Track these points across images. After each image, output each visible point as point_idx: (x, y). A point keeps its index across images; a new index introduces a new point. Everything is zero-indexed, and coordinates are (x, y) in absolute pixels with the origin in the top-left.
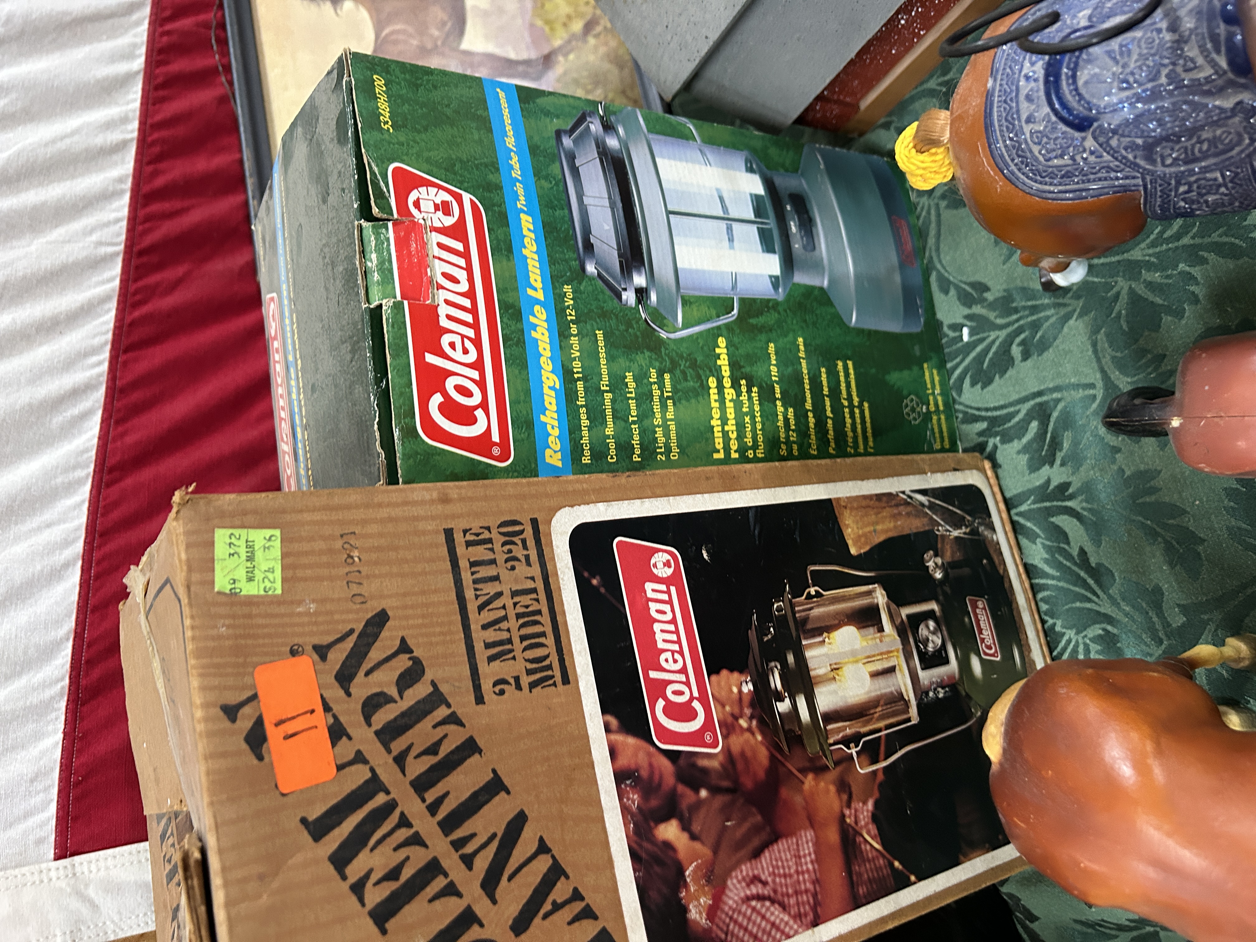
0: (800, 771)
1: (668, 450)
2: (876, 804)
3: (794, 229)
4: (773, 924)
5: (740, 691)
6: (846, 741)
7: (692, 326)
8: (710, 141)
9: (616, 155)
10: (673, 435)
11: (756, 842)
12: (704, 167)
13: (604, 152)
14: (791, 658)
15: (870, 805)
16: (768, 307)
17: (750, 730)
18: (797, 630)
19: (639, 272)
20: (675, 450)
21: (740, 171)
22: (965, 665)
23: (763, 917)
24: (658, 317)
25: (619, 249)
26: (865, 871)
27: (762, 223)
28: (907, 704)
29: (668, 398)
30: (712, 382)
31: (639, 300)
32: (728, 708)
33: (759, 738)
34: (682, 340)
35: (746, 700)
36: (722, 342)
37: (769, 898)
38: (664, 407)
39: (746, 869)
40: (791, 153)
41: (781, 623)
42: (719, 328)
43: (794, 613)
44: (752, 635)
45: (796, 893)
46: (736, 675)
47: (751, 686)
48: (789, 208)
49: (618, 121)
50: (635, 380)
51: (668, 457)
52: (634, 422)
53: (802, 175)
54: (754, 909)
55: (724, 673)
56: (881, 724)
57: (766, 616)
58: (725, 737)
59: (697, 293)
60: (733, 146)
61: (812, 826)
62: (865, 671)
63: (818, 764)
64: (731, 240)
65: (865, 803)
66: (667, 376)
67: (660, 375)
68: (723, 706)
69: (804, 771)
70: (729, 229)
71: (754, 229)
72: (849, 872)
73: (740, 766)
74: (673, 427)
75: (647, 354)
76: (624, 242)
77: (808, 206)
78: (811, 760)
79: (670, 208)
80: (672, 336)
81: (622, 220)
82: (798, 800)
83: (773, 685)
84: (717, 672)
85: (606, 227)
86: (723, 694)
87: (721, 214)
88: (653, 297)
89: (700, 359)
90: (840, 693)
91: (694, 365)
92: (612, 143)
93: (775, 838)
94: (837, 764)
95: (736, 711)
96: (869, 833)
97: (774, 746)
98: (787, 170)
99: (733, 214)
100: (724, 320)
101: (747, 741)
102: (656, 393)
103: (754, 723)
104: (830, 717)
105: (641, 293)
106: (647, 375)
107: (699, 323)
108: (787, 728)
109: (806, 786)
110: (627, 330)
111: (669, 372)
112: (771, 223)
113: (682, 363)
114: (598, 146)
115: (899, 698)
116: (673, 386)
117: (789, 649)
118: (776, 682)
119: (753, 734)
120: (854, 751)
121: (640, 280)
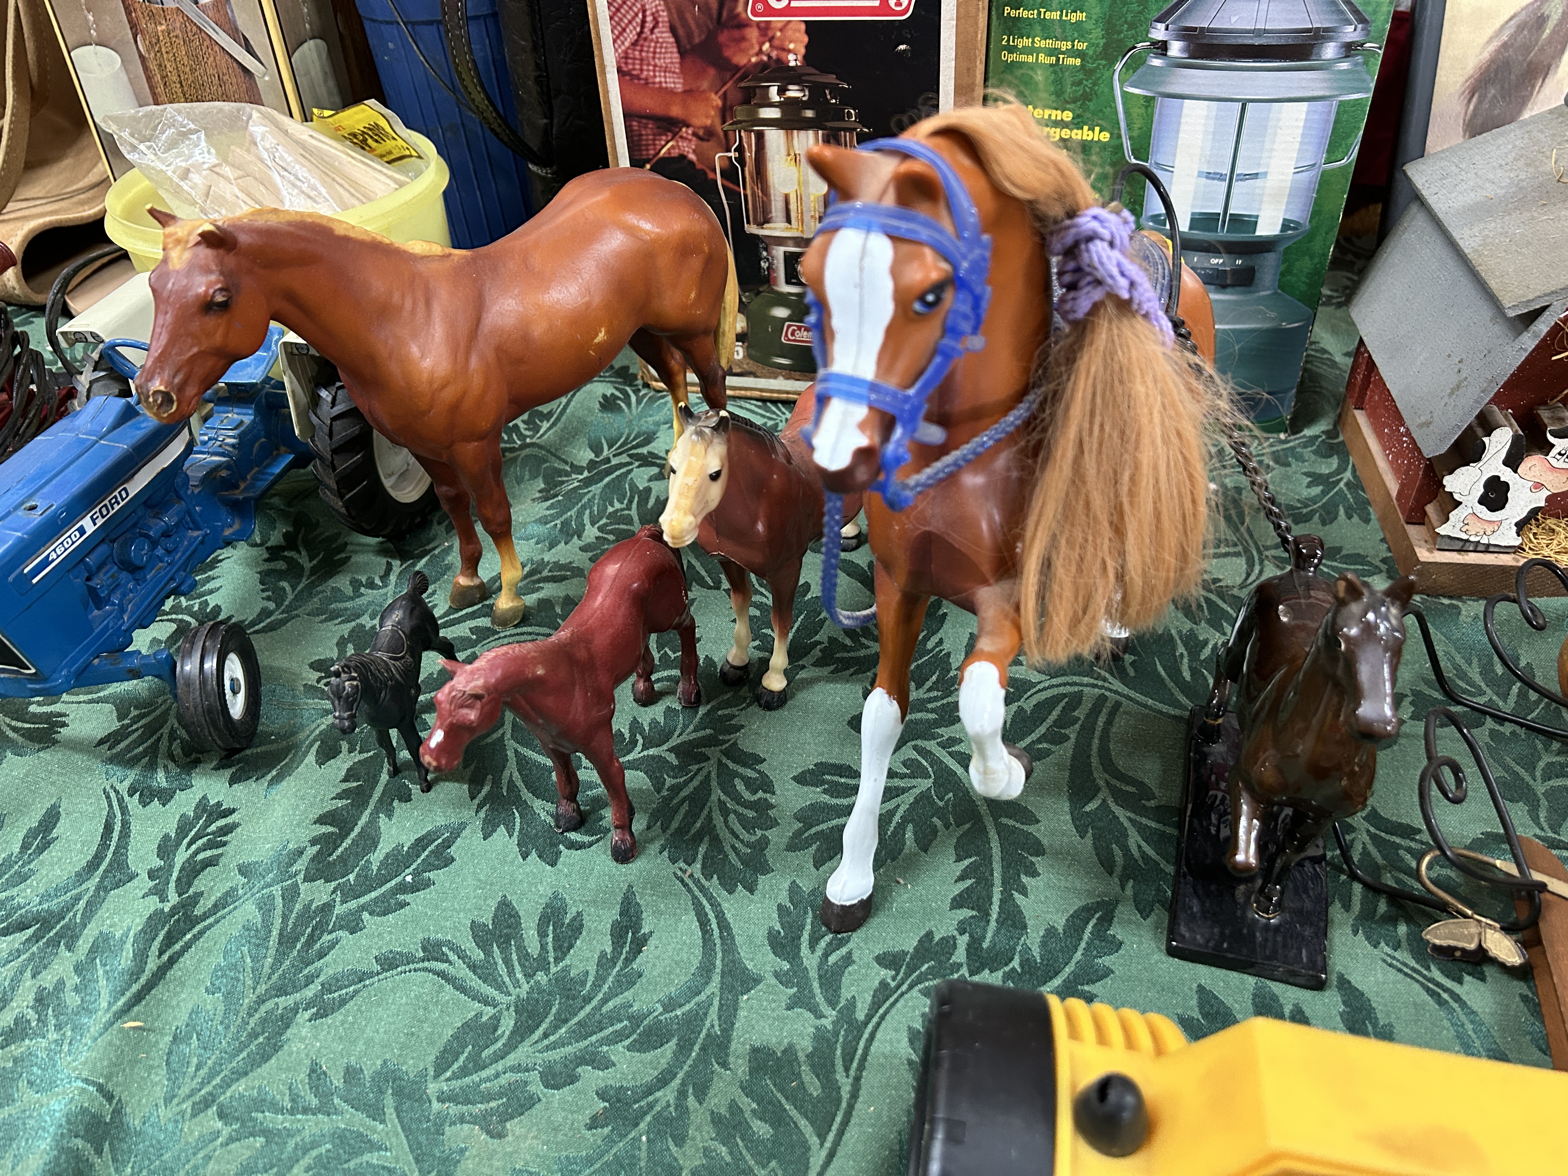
0: (725, 93)
1: (1012, 50)
2: (691, 163)
3: (1214, 261)
4: (624, 30)
5: (789, 51)
6: (740, 149)
7: (1124, 104)
8: (1325, 182)
9: (1315, 51)
10: (1023, 58)
11: (681, 32)
12: (1293, 164)
13: (1318, 36)
14: (809, 114)
15: (692, 157)
16: (1135, 203)
17: (760, 51)
18: (831, 129)
19: (1183, 50)
20: (1012, 57)
21: (1286, 211)
22: (782, 300)
23: (630, 22)
24: (1135, 65)
25: (1209, 30)
26: (648, 133)
27: (1224, 222)
28: (761, 225)
29: (1058, 59)
30: (1068, 116)
31: (1154, 43)
32: (778, 34)
33: (754, 60)
34: (1112, 88)
35: (783, 55)
36: (1105, 137)
37: (642, 32)
38: (1051, 52)
39: (664, 16)
40: (1303, 288)
41: (839, 116)
42: (1119, 136)
43: (845, 130)
44: (832, 79)
45: (642, 60)
46: (803, 51)
47: (792, 64)
48: (1240, 262)
49: (1356, 64)
50: (1079, 23)
51: (1005, 48)
52: (1039, 13)
53: (1275, 293)
54: (637, 15)
55: (806, 39)
56: (749, 192)
57: (847, 99)
58: (758, 23)
59: (1156, 118)
60: (1317, 211)
61: (685, 92)
62: (791, 191)
63: (728, 114)
64: (1209, 176)
65: (694, 151)
66: (1078, 62)
67: (1080, 54)
68: (781, 30)
69: (724, 97)
70: (1220, 177)
71: (1219, 210)
72: (649, 117)
73: (736, 33)
74: (1031, 59)
75: (1102, 42)
76: (1216, 37)
77: (1239, 289)
78: (731, 108)
79: (1250, 106)
80: (1116, 76)
81: (1240, 41)
82: (705, 85)
83: (791, 87)
84: (807, 32)
85: (1234, 19)
86: (789, 33)
87: (1238, 171)
88: (1157, 62)
89: (1091, 105)
90: (777, 157)
91: (1086, 97)
92: (1330, 50)
93: (682, 53)
94: (726, 133)
95: (776, 42)
96: (673, 147)
97: (745, 73)
98: (1282, 274)
99: (1237, 186)
100: (1127, 144)
101: (752, 46)
102: (1065, 46)
103: (765, 58)
104: (760, 136)
105: (1162, 48)
106: (1082, 38)
107: (1126, 112)
108: (758, 91)
109: (713, 96)
110: (1126, 22)
111: (1082, 66)
112: (1223, 234)
113: (1089, 83)
114: (1326, 30)
115: (765, 220)
116: (1068, 67)
117: (817, 114)
118: (794, 92)
119: (757, 54)
120: (732, 154)
121: (1176, 49)
